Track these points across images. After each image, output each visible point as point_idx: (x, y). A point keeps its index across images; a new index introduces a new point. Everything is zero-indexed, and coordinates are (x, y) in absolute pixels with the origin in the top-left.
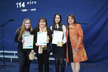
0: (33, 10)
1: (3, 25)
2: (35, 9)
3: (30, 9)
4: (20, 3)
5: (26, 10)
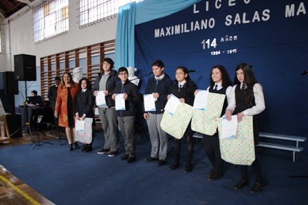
0: (231, 52)
2: (235, 51)
3: (226, 50)
4: (209, 40)
5: (219, 53)
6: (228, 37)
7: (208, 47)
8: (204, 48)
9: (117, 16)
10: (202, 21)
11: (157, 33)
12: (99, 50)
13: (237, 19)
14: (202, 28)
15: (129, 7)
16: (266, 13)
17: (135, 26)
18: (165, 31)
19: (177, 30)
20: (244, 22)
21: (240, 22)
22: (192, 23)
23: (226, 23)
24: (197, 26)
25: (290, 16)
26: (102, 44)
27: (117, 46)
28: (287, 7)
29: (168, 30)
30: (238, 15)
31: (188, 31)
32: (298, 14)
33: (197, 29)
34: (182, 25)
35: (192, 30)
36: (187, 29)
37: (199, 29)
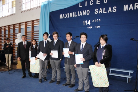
0: (97, 27)
2: (99, 27)
3: (95, 26)
4: (86, 21)
5: (91, 27)
6: (96, 20)
7: (86, 24)
8: (84, 25)
9: (41, 7)
10: (84, 11)
11: (61, 17)
12: (31, 24)
13: (101, 11)
14: (83, 15)
15: (47, 3)
16: (115, 8)
17: (50, 12)
18: (65, 16)
19: (71, 15)
20: (104, 12)
21: (102, 13)
22: (78, 12)
23: (95, 13)
24: (81, 14)
25: (126, 10)
26: (33, 21)
27: (41, 22)
28: (125, 6)
29: (66, 15)
30: (101, 9)
31: (76, 16)
32: (129, 10)
33: (81, 15)
34: (74, 13)
35: (78, 16)
36: (76, 15)
37: (82, 15)
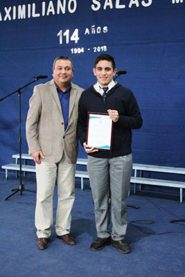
0: (99, 50)
1: (20, 89)
2: (104, 48)
3: (92, 47)
4: (68, 31)
5: (82, 50)
6: (96, 28)
7: (67, 41)
8: (61, 42)
10: (59, 2)
13: (109, 2)
14: (58, 13)
18: (3, 14)
19: (22, 12)
20: (118, 6)
21: (111, 7)
22: (44, 4)
23: (93, 6)
24: (51, 10)
25: (177, 2)
29: (8, 11)
31: (38, 15)
33: (51, 13)
34: (29, 5)
35: (43, 14)
36: (36, 13)
37: (54, 13)
